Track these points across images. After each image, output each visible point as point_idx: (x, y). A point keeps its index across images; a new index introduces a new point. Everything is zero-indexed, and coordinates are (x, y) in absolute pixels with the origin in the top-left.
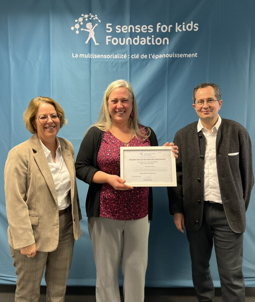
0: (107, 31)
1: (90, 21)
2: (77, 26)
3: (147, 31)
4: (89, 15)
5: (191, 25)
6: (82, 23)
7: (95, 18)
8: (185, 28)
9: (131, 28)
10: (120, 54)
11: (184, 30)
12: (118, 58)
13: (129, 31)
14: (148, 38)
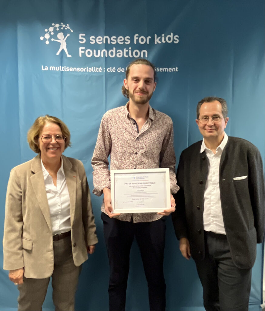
0: (81, 42)
1: (61, 31)
2: (47, 36)
3: (124, 43)
4: (60, 24)
5: (171, 36)
6: (52, 33)
7: (67, 27)
8: (165, 40)
9: (106, 39)
10: (95, 67)
11: (164, 42)
12: (93, 71)
13: (104, 42)
14: (125, 50)
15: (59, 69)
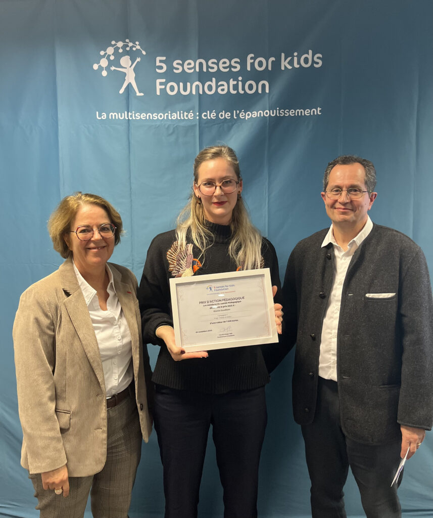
0: (158, 71)
2: (104, 63)
3: (230, 70)
4: (124, 41)
5: (310, 56)
6: (112, 58)
7: (135, 47)
9: (201, 64)
10: (182, 112)
11: (296, 66)
12: (179, 118)
13: (197, 70)
14: (232, 82)
15: (123, 116)
